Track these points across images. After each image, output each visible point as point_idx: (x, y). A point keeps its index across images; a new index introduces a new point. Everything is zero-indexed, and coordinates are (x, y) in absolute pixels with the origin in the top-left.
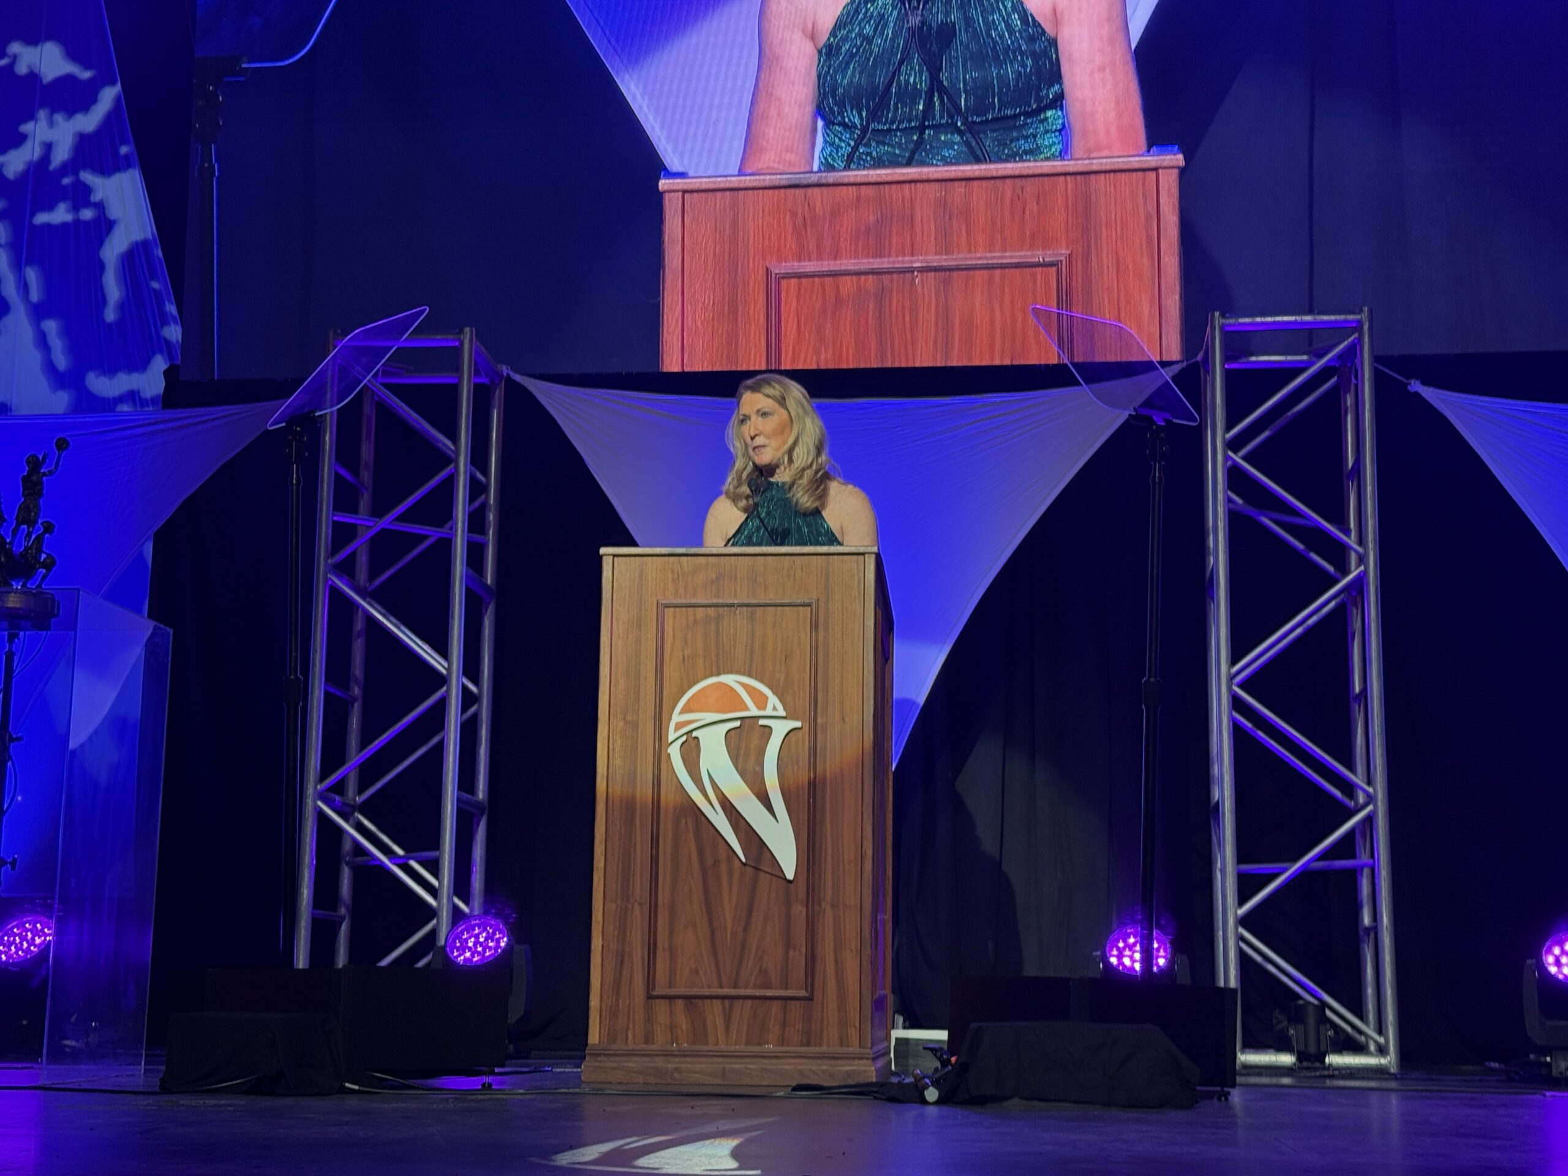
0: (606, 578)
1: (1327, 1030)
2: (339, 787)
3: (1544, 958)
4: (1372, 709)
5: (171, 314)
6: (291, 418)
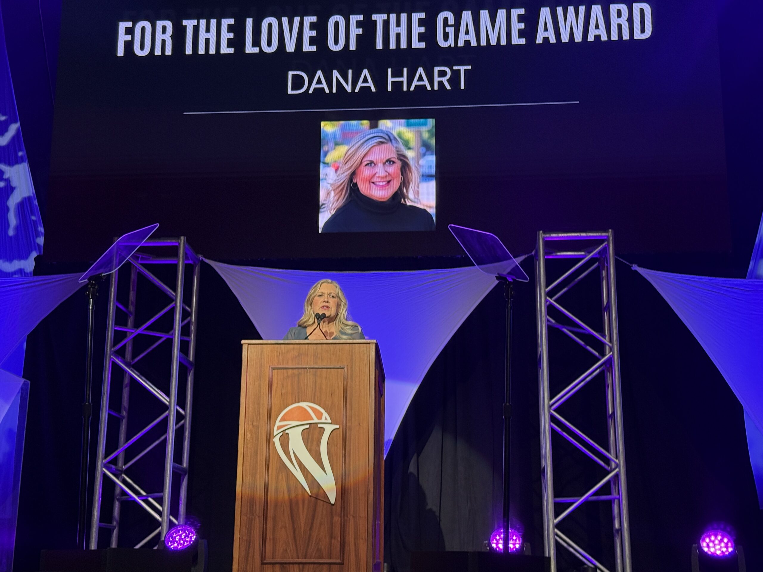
0: (244, 355)
2: (114, 461)
3: (701, 544)
4: (617, 422)
5: (41, 231)
6: (90, 277)
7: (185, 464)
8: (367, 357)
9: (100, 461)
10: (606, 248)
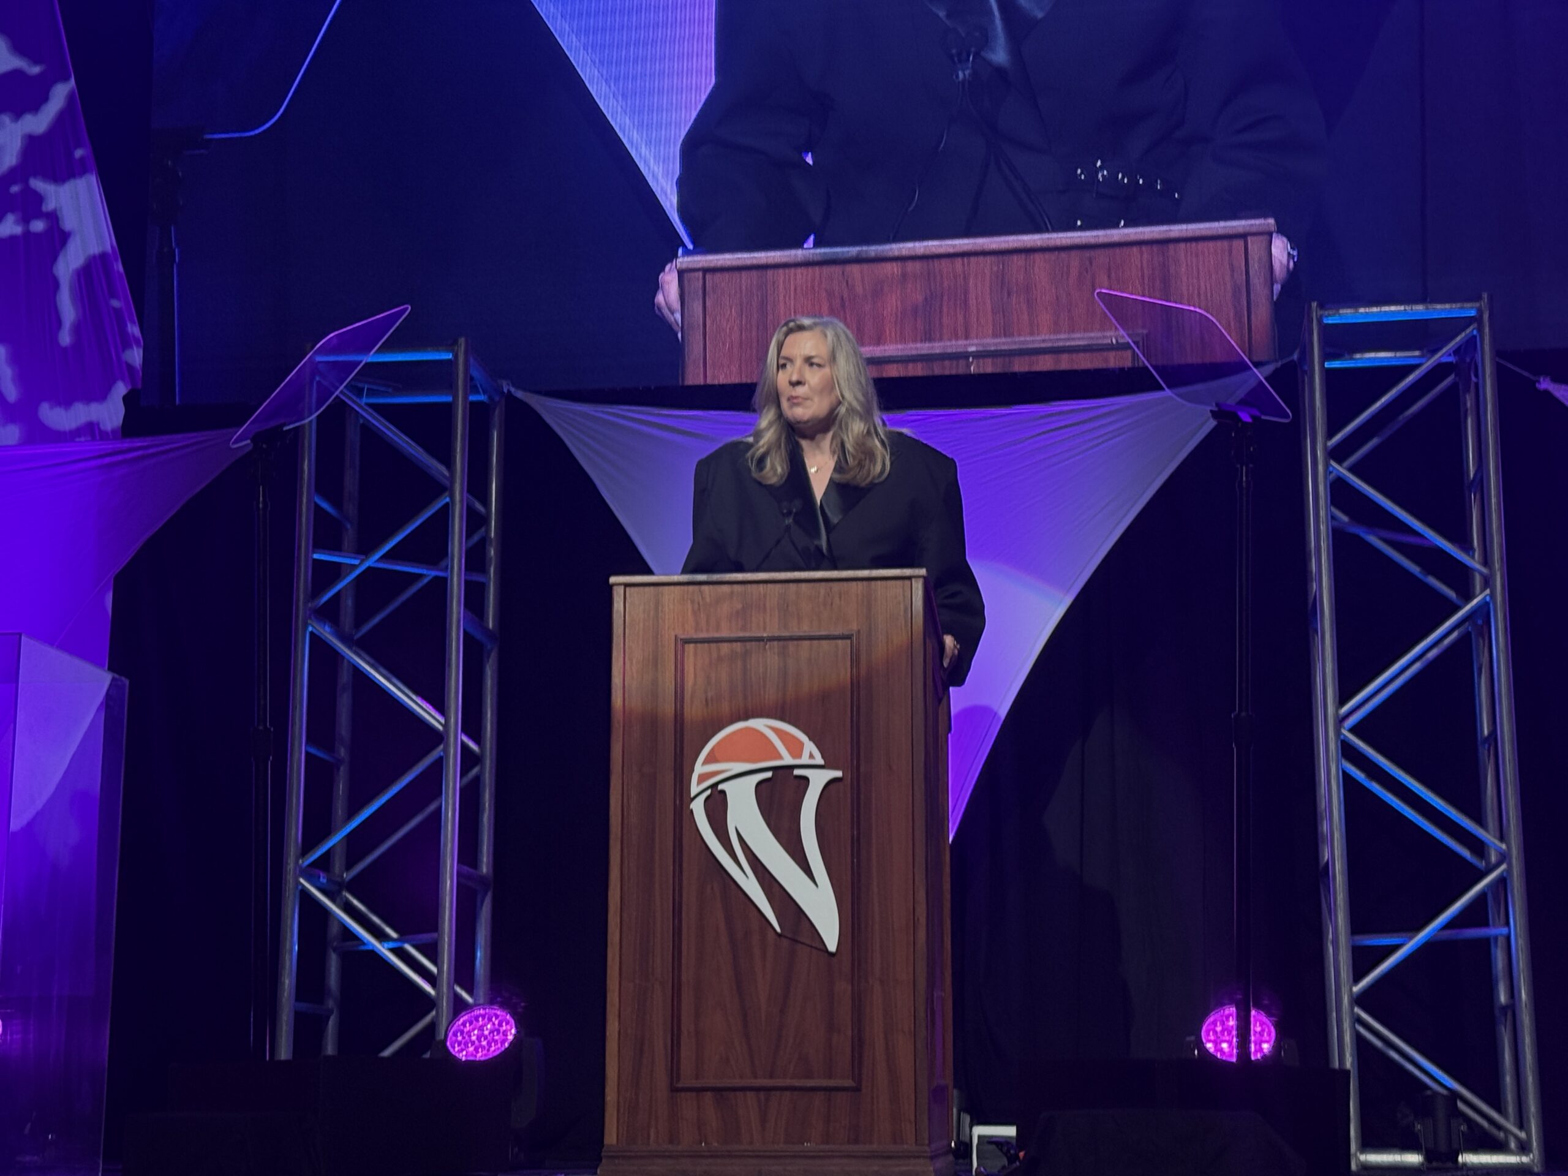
0: (618, 610)
1: (1460, 1125)
2: (325, 862)
4: (1503, 753)
5: (134, 336)
7: (485, 867)
8: (906, 610)
9: (292, 861)
10: (1474, 337)
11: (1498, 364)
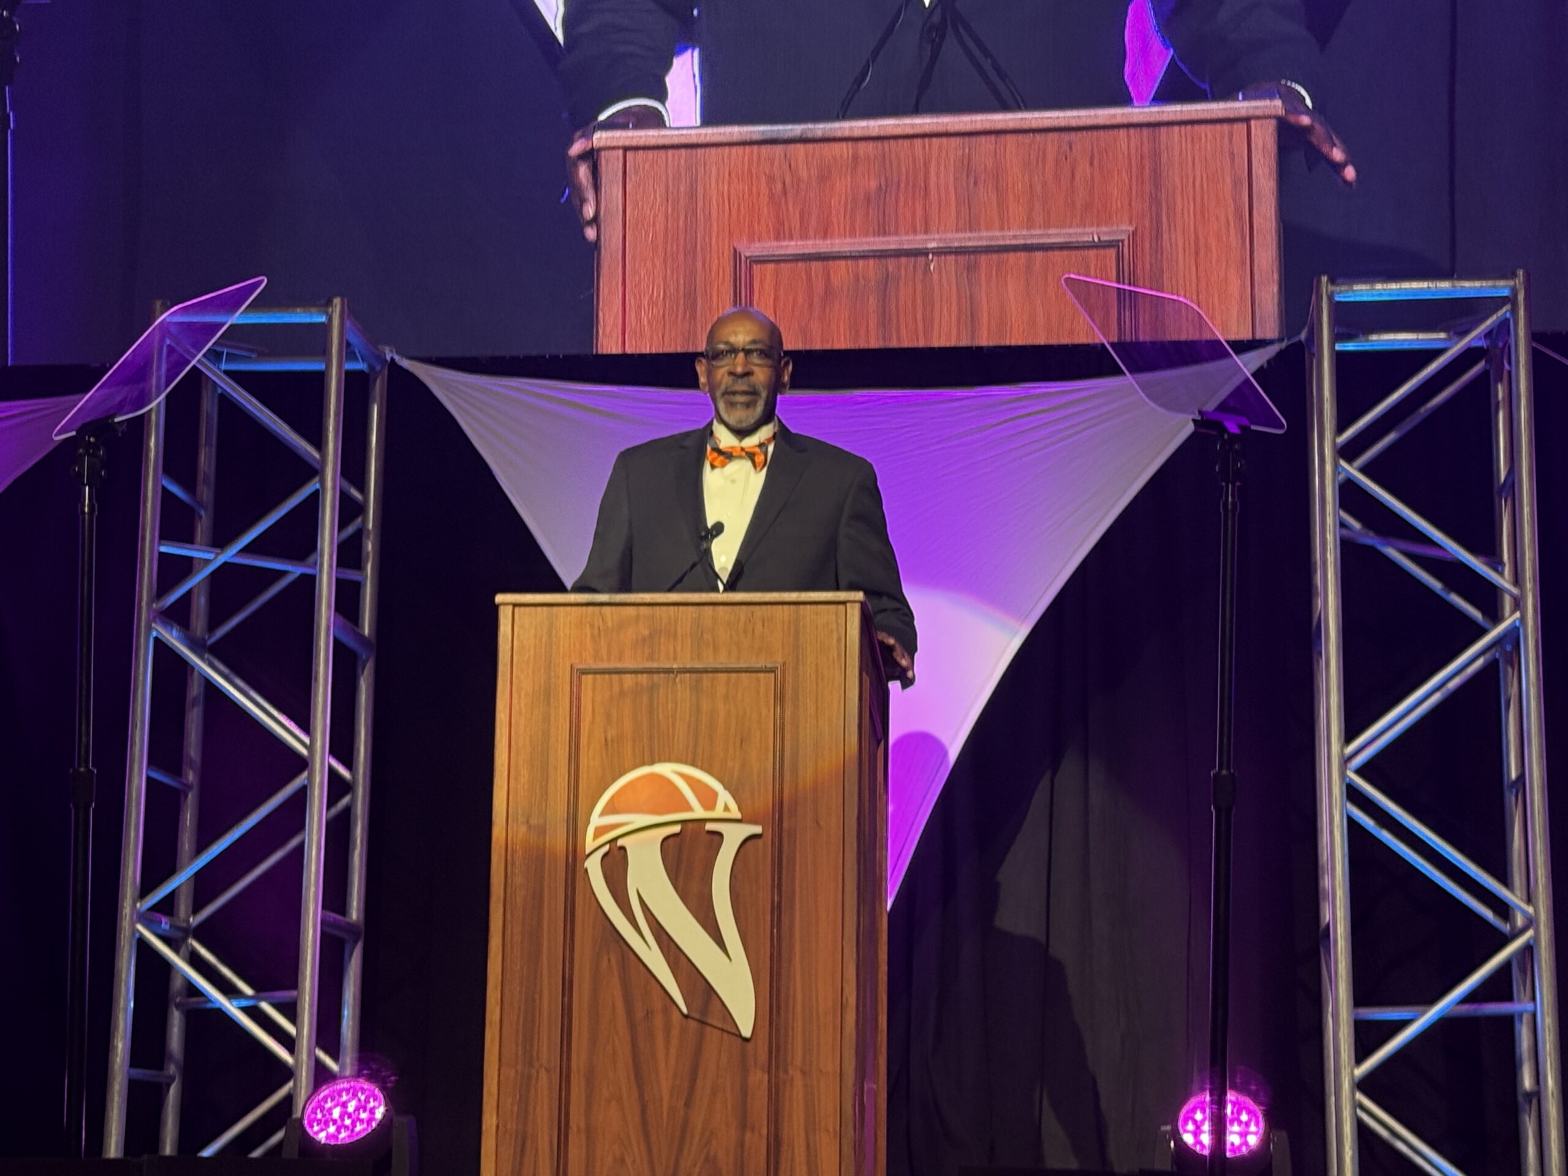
0: (504, 633)
2: (167, 905)
4: (1532, 800)
6: (84, 425)
7: (355, 912)
8: (839, 639)
9: (130, 905)
10: (1507, 320)
11: (1535, 350)
